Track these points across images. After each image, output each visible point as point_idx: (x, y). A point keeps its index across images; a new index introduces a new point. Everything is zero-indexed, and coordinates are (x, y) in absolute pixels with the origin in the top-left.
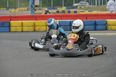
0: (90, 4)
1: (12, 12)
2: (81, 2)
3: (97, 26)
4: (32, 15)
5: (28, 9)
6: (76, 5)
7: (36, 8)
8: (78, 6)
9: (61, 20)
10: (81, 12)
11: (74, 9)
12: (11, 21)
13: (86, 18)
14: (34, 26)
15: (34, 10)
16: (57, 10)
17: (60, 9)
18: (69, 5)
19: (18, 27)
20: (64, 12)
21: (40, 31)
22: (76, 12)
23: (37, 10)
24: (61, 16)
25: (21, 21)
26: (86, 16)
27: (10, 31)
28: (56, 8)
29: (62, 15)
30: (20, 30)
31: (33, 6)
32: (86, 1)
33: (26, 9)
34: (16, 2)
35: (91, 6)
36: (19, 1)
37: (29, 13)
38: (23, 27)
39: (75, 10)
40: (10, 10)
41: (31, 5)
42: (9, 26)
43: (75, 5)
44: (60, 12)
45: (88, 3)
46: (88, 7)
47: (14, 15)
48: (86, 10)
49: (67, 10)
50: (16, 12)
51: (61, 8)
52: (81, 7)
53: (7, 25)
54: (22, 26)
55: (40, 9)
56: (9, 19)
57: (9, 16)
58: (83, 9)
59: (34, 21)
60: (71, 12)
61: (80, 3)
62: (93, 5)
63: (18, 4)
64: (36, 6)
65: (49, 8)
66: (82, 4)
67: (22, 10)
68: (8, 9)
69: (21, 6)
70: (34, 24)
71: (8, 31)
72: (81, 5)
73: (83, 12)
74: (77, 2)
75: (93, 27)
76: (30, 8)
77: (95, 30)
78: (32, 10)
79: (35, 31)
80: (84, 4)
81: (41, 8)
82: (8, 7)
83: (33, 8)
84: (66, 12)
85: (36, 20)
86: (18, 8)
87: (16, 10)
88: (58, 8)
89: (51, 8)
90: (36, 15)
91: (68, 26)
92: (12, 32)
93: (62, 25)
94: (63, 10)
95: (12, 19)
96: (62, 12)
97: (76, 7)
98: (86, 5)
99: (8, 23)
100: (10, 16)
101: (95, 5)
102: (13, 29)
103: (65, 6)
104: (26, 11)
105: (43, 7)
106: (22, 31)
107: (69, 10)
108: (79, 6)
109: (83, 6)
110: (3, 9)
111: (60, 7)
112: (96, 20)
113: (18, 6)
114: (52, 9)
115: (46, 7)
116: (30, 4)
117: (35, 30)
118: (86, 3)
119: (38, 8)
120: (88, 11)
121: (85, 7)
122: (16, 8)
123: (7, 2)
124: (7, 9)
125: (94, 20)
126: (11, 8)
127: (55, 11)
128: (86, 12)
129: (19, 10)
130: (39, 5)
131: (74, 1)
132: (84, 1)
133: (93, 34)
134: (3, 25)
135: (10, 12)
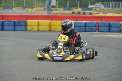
0: (105, 7)
1: (29, 11)
2: (96, 4)
3: (111, 28)
4: (48, 15)
5: (44, 9)
6: (92, 6)
8: (93, 8)
9: (77, 20)
10: (96, 13)
11: (89, 10)
12: (27, 20)
13: (101, 19)
14: (50, 26)
15: (50, 10)
16: (73, 11)
18: (85, 7)
19: (34, 27)
20: (79, 13)
21: (55, 31)
22: (91, 14)
23: (54, 10)
24: (76, 17)
25: (37, 21)
27: (26, 30)
28: (71, 9)
29: (78, 16)
30: (36, 29)
31: (49, 6)
32: (101, 3)
33: (42, 9)
34: (32, 2)
35: (106, 8)
36: (35, 1)
37: (45, 13)
38: (39, 27)
39: (90, 12)
40: (27, 9)
41: (48, 6)
42: (26, 25)
43: (90, 6)
44: (75, 13)
45: (103, 5)
46: (103, 9)
47: (31, 15)
48: (101, 12)
49: (83, 12)
50: (33, 11)
51: (76, 9)
52: (96, 9)
53: (23, 24)
54: (38, 25)
55: (56, 10)
56: (26, 18)
57: (25, 15)
58: (98, 11)
59: (50, 21)
60: (86, 13)
62: (108, 7)
63: (35, 4)
64: (53, 7)
65: (65, 9)
66: (97, 5)
67: (39, 10)
68: (25, 9)
69: (37, 6)
70: (50, 24)
71: (24, 29)
72: (96, 7)
73: (98, 13)
74: (92, 4)
75: (107, 29)
76: (46, 8)
77: (110, 31)
78: (48, 10)
79: (50, 31)
80: (99, 5)
81: (57, 9)
82: (25, 6)
83: (50, 9)
84: (81, 13)
85: (52, 20)
86: (35, 7)
87: (33, 10)
89: (67, 9)
90: (52, 15)
91: (83, 27)
92: (28, 31)
93: (78, 26)
94: (78, 11)
95: (28, 18)
96: (77, 13)
97: (91, 9)
98: (101, 8)
99: (24, 22)
100: (27, 15)
101: (110, 7)
102: (29, 28)
103: (80, 7)
104: (43, 12)
105: (59, 7)
106: (38, 31)
107: (85, 11)
109: (98, 8)
111: (75, 8)
112: (111, 22)
114: (68, 10)
115: (62, 8)
116: (46, 4)
117: (50, 29)
118: (101, 6)
119: (54, 8)
120: (102, 13)
122: (32, 8)
123: (24, 2)
124: (24, 9)
125: (109, 22)
126: (28, 7)
127: (70, 12)
128: (101, 14)
129: (36, 10)
130: (55, 6)
131: (89, 3)
132: (99, 3)
133: (107, 36)
134: (20, 24)
135: (27, 11)
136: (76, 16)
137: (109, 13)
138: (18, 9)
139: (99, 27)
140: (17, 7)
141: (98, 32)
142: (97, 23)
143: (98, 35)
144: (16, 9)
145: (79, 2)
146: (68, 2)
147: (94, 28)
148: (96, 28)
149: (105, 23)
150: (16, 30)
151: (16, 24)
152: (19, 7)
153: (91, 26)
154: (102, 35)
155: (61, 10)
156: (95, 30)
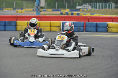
0: (92, 8)
1: (18, 12)
2: (84, 5)
3: (98, 28)
4: (37, 15)
5: (33, 10)
6: (79, 7)
7: (41, 9)
8: (80, 9)
9: (65, 21)
10: (84, 14)
11: (77, 11)
12: (17, 20)
13: (89, 20)
15: (39, 11)
16: (61, 12)
17: (63, 11)
18: (72, 7)
20: (67, 14)
21: (45, 31)
22: (78, 14)
23: (43, 11)
24: (65, 18)
26: (88, 18)
27: (16, 30)
28: (60, 10)
29: (66, 16)
31: (39, 7)
32: (88, 4)
33: (32, 9)
34: (22, 3)
35: (93, 9)
36: (25, 3)
37: (34, 14)
39: (78, 12)
40: (16, 10)
41: (37, 7)
42: (16, 25)
43: (78, 7)
44: (63, 14)
45: (90, 6)
46: (90, 10)
48: (88, 13)
49: (71, 12)
50: (22, 12)
51: (65, 10)
52: (83, 10)
53: (14, 24)
55: (45, 11)
57: (15, 16)
58: (85, 12)
59: (39, 21)
60: (74, 14)
61: (82, 6)
62: (95, 8)
63: (24, 5)
64: (42, 8)
65: (53, 10)
66: (85, 6)
67: (28, 11)
68: (15, 10)
69: (27, 7)
70: (39, 24)
71: (14, 29)
72: (84, 8)
73: (86, 14)
74: (80, 5)
75: (94, 29)
76: (35, 9)
77: (97, 32)
78: (37, 11)
80: (87, 6)
81: (46, 9)
82: (14, 7)
83: (39, 10)
84: (69, 14)
85: (41, 21)
86: (24, 8)
87: (22, 11)
88: (62, 10)
89: (55, 10)
90: (40, 15)
94: (66, 12)
95: (18, 19)
96: (65, 13)
97: (79, 10)
98: (88, 8)
100: (17, 16)
101: (97, 8)
102: (19, 28)
103: (68, 8)
104: (32, 12)
105: (48, 8)
107: (72, 12)
108: (82, 8)
110: (10, 10)
111: (63, 9)
112: (98, 23)
113: (24, 7)
114: (57, 11)
115: (51, 9)
116: (36, 5)
118: (88, 7)
119: (43, 9)
120: (90, 14)
121: (87, 10)
122: (22, 9)
123: (14, 3)
124: (13, 10)
125: (96, 22)
126: (18, 8)
127: (59, 13)
128: (89, 15)
129: (25, 11)
130: (44, 7)
131: (77, 4)
132: (86, 4)
133: (94, 36)
134: (10, 24)
135: (17, 12)
136: (64, 16)
137: (96, 13)
138: (8, 9)
139: (86, 27)
140: (7, 8)
141: (86, 32)
142: (85, 23)
143: (86, 35)
144: (6, 9)
145: (67, 3)
146: (56, 3)
147: (82, 28)
148: (84, 28)
149: (92, 24)
150: (6, 30)
151: (7, 24)
152: (9, 8)
153: (79, 26)
154: (89, 35)
155: (50, 11)
156: (82, 30)
